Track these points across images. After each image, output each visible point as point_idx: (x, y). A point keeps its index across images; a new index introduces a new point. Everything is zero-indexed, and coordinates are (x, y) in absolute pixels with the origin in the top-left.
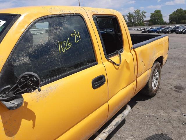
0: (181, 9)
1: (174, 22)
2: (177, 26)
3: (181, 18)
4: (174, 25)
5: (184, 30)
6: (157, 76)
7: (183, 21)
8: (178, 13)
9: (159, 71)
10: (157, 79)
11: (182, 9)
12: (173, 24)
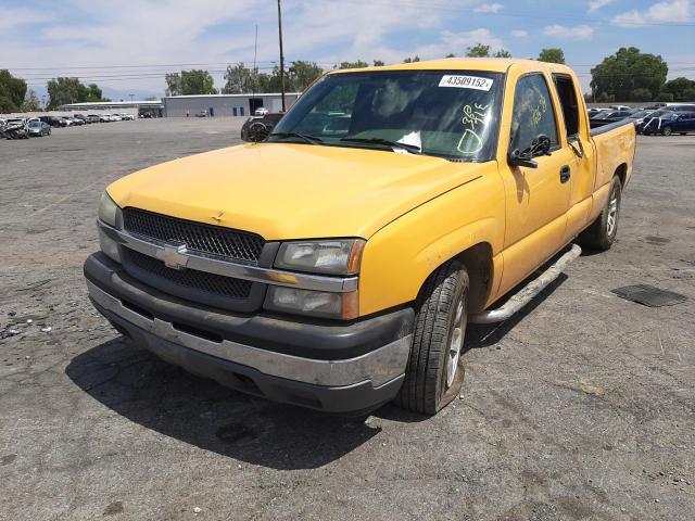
0: (632, 49)
1: (609, 94)
2: (622, 109)
3: (633, 81)
4: (610, 104)
5: (646, 120)
6: (614, 209)
7: (641, 91)
8: (624, 63)
9: (618, 196)
10: (612, 215)
11: (638, 51)
12: (603, 100)
